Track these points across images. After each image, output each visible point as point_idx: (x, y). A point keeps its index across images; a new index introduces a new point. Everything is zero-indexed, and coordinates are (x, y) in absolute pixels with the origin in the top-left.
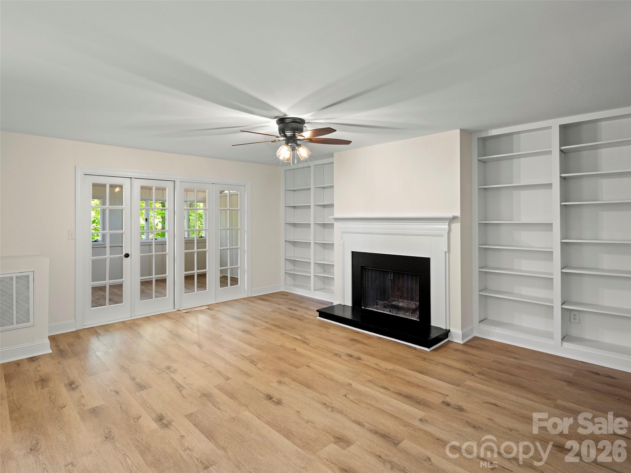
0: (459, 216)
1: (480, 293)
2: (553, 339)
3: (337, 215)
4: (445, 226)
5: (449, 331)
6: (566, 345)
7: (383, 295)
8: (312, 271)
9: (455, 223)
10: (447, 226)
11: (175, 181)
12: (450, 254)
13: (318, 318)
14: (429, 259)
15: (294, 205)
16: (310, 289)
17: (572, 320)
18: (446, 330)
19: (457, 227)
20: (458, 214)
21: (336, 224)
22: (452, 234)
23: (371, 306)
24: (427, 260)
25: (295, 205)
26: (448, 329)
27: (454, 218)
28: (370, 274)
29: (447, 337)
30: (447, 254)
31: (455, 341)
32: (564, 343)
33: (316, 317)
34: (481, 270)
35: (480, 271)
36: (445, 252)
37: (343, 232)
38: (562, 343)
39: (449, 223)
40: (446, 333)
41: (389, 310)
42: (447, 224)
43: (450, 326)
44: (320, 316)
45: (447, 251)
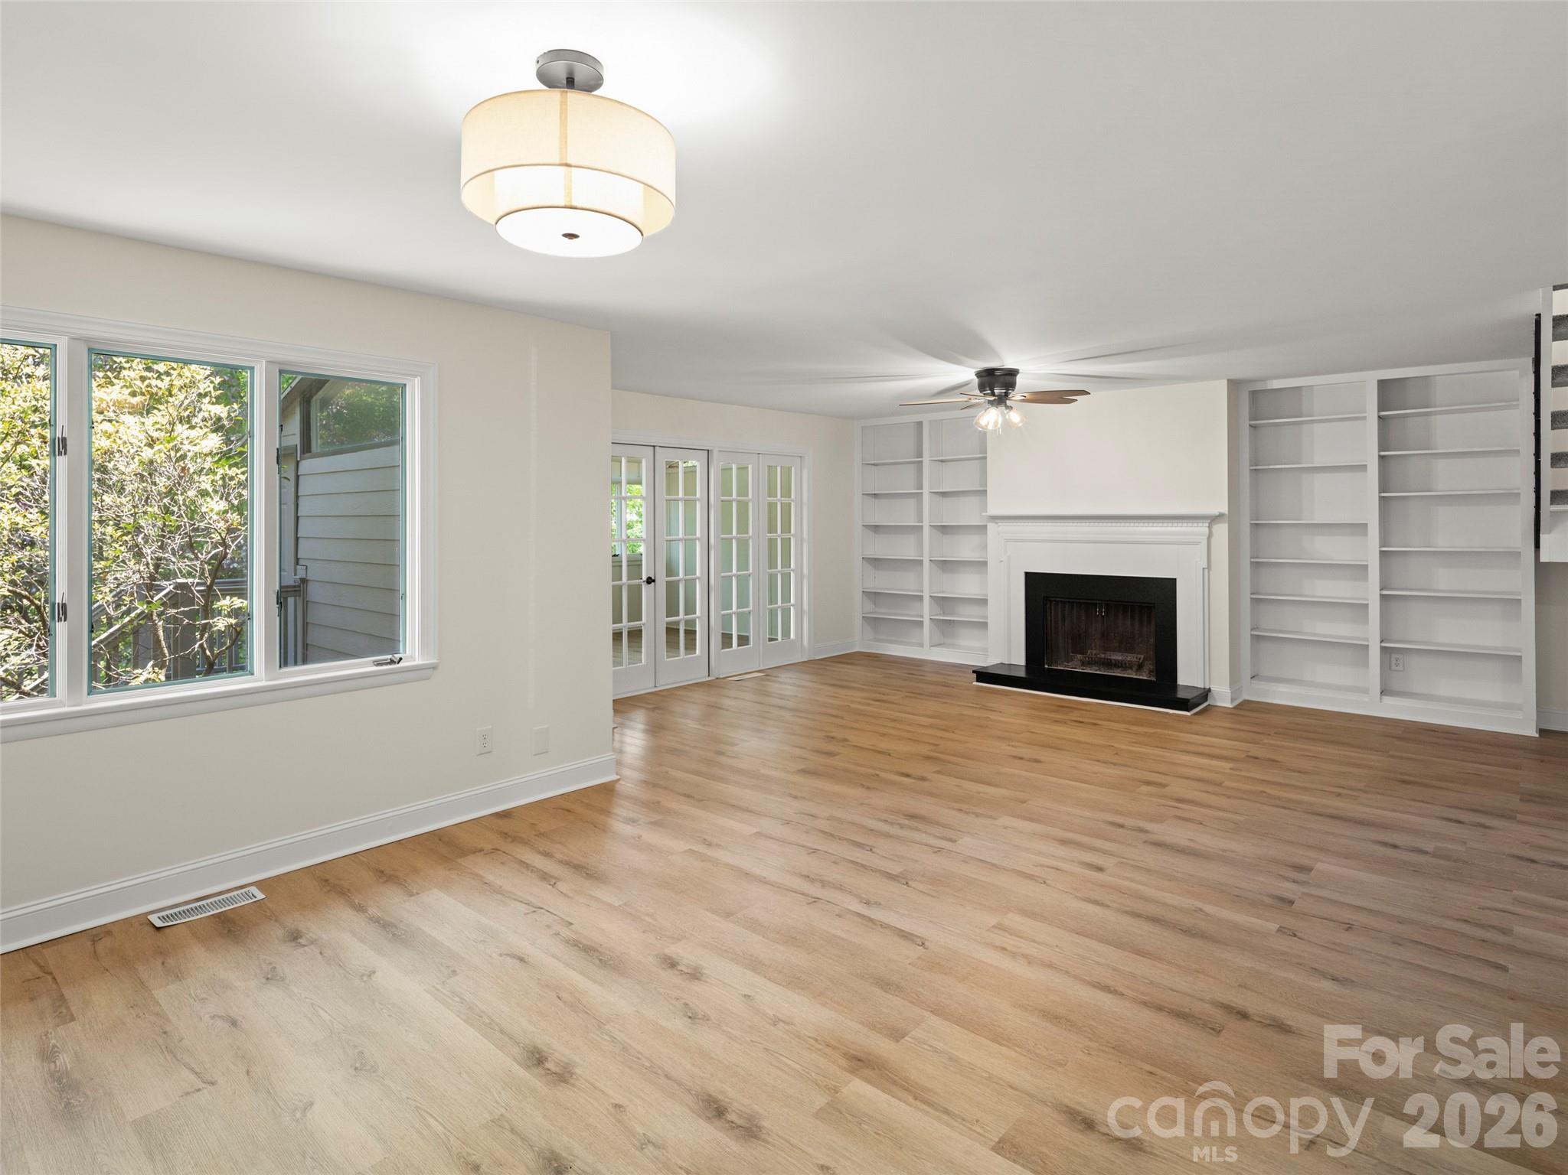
0: (1226, 512)
1: (1253, 633)
2: (1368, 693)
3: (993, 510)
4: (1202, 528)
5: (1209, 690)
6: (1387, 700)
7: (1078, 643)
8: (927, 611)
9: (1220, 523)
10: (1207, 529)
11: (712, 450)
12: (1211, 573)
13: (975, 683)
14: (1174, 580)
15: (873, 492)
16: (921, 645)
17: (1394, 667)
18: (1204, 688)
19: (1222, 530)
20: (1225, 509)
21: (991, 527)
22: (1213, 540)
23: (1061, 665)
24: (1171, 584)
25: (876, 492)
26: (1207, 687)
27: (1221, 516)
28: (1060, 610)
29: (1206, 700)
30: (1206, 571)
31: (1219, 704)
32: (1385, 698)
33: (972, 683)
34: (1252, 596)
35: (1254, 599)
36: (1204, 569)
37: (1008, 540)
38: (1381, 699)
39: (1209, 524)
40: (1206, 694)
41: (1097, 668)
42: (1207, 525)
43: (1210, 684)
44: (977, 681)
45: (1205, 566)
